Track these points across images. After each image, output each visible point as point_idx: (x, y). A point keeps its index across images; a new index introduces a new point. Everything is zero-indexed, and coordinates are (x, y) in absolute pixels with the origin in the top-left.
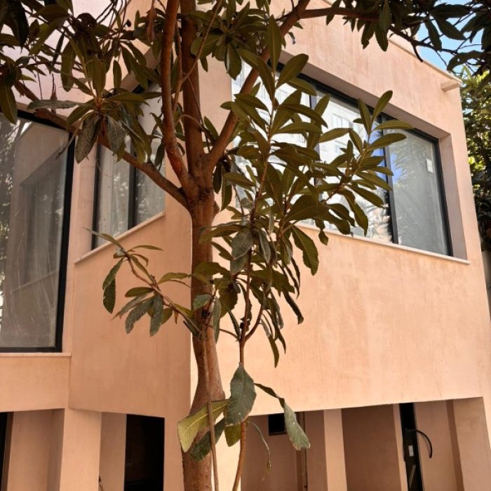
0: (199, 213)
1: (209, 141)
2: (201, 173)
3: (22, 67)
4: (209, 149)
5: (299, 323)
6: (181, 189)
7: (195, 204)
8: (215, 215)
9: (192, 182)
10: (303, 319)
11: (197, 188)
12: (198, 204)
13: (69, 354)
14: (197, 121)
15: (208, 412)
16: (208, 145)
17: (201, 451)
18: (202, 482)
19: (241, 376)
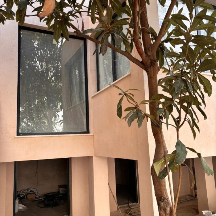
0: (151, 72)
1: (153, 38)
2: (151, 53)
3: (70, 15)
4: (153, 41)
5: (205, 119)
6: (142, 61)
7: (149, 68)
8: (158, 72)
9: (147, 58)
10: (207, 117)
11: (150, 60)
12: (150, 68)
13: (93, 134)
14: (147, 29)
15: (165, 159)
16: (152, 39)
17: (162, 176)
18: (162, 188)
19: (179, 144)
